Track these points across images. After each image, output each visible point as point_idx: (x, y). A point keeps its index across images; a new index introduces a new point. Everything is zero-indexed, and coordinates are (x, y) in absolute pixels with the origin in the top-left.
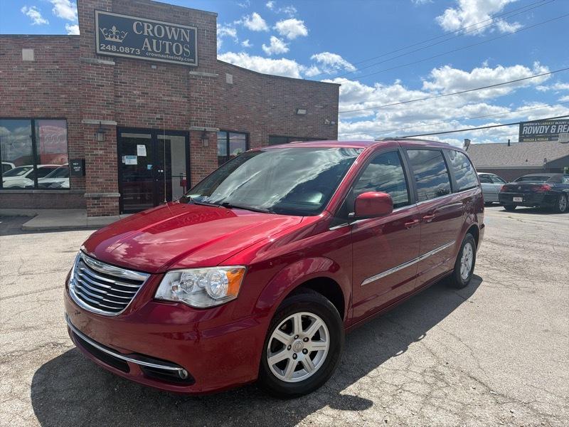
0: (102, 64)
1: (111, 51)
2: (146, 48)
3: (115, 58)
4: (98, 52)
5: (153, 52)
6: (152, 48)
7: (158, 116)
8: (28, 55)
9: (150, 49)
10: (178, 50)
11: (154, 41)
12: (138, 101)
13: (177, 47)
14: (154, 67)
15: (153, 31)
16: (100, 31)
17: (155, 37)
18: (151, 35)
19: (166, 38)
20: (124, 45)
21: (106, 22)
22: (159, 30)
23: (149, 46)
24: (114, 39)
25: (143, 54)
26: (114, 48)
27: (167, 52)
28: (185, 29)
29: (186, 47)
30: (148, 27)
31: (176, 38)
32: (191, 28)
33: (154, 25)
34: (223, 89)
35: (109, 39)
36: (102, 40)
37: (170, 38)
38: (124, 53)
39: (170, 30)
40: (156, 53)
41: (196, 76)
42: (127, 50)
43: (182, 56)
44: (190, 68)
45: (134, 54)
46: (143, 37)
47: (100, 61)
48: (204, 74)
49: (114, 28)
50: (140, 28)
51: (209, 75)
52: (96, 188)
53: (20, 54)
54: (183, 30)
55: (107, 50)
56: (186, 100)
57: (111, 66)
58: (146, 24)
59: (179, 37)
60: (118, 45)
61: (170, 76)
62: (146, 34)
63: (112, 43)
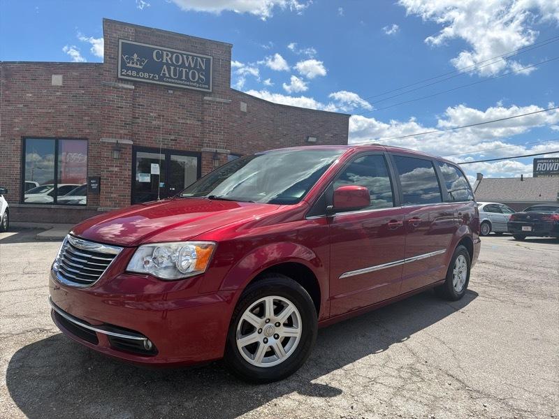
0: (123, 88)
1: (131, 76)
2: (164, 74)
3: (134, 83)
4: (120, 76)
5: (171, 78)
6: (170, 74)
7: (173, 137)
8: (57, 80)
9: (167, 75)
10: (194, 78)
11: (172, 68)
12: (154, 122)
13: (194, 75)
14: (171, 92)
15: (171, 59)
16: (122, 57)
17: (173, 65)
18: (170, 62)
19: (183, 65)
20: (144, 70)
21: (128, 50)
22: (177, 58)
23: (166, 72)
24: (135, 66)
25: (161, 79)
26: (134, 73)
27: (184, 78)
28: (202, 58)
29: (202, 74)
30: (167, 55)
31: (193, 66)
32: (207, 57)
33: (173, 53)
34: (237, 116)
35: (130, 65)
36: (124, 66)
37: (187, 65)
38: (144, 78)
39: (187, 59)
40: (172, 78)
41: (209, 101)
42: (146, 75)
43: (197, 82)
44: (204, 94)
45: (153, 79)
46: (162, 64)
47: (121, 85)
48: (218, 100)
49: (135, 56)
50: (160, 56)
51: (222, 100)
52: (109, 203)
53: (50, 80)
54: (199, 59)
55: (128, 75)
56: (199, 123)
57: (130, 90)
58: (165, 53)
59: (196, 65)
60: (138, 71)
61: (185, 100)
62: (164, 61)
63: (132, 69)
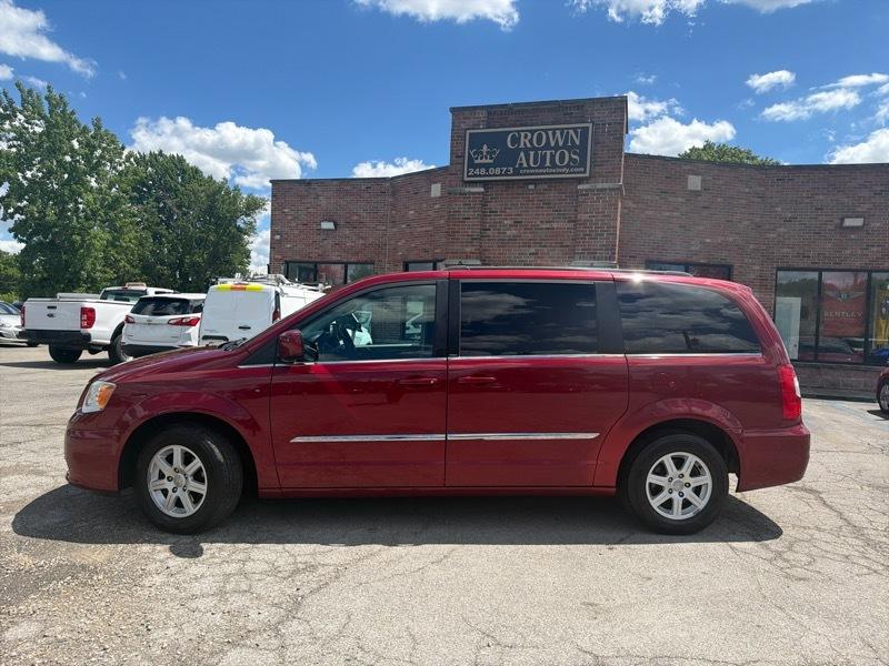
0: (470, 193)
1: (480, 176)
2: (522, 164)
3: (485, 184)
4: (466, 179)
5: (530, 167)
6: (528, 163)
7: (533, 250)
8: (436, 190)
9: (525, 165)
10: (562, 158)
11: (532, 153)
12: (508, 232)
14: (532, 187)
15: (531, 141)
16: (469, 154)
17: (533, 148)
18: (529, 145)
19: (548, 146)
20: (494, 165)
21: (477, 141)
22: (540, 137)
23: (524, 161)
24: (484, 161)
25: (516, 172)
26: (483, 171)
27: (548, 164)
28: (575, 129)
29: (575, 153)
30: (526, 137)
31: (561, 144)
32: (583, 125)
33: (532, 132)
34: (680, 200)
35: (479, 161)
36: (472, 165)
37: (553, 145)
38: (494, 175)
39: (554, 134)
41: (586, 190)
42: (498, 171)
43: (568, 166)
44: (580, 181)
45: (506, 175)
46: (518, 151)
47: (467, 190)
48: (599, 186)
49: (485, 147)
50: (516, 140)
51: (606, 185)
53: (429, 191)
54: (571, 132)
55: (475, 175)
56: (571, 225)
57: (479, 193)
58: (523, 134)
59: (566, 142)
60: (487, 166)
61: (552, 195)
62: (522, 146)
63: (481, 166)
